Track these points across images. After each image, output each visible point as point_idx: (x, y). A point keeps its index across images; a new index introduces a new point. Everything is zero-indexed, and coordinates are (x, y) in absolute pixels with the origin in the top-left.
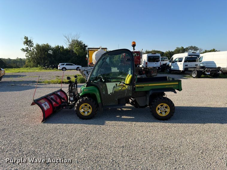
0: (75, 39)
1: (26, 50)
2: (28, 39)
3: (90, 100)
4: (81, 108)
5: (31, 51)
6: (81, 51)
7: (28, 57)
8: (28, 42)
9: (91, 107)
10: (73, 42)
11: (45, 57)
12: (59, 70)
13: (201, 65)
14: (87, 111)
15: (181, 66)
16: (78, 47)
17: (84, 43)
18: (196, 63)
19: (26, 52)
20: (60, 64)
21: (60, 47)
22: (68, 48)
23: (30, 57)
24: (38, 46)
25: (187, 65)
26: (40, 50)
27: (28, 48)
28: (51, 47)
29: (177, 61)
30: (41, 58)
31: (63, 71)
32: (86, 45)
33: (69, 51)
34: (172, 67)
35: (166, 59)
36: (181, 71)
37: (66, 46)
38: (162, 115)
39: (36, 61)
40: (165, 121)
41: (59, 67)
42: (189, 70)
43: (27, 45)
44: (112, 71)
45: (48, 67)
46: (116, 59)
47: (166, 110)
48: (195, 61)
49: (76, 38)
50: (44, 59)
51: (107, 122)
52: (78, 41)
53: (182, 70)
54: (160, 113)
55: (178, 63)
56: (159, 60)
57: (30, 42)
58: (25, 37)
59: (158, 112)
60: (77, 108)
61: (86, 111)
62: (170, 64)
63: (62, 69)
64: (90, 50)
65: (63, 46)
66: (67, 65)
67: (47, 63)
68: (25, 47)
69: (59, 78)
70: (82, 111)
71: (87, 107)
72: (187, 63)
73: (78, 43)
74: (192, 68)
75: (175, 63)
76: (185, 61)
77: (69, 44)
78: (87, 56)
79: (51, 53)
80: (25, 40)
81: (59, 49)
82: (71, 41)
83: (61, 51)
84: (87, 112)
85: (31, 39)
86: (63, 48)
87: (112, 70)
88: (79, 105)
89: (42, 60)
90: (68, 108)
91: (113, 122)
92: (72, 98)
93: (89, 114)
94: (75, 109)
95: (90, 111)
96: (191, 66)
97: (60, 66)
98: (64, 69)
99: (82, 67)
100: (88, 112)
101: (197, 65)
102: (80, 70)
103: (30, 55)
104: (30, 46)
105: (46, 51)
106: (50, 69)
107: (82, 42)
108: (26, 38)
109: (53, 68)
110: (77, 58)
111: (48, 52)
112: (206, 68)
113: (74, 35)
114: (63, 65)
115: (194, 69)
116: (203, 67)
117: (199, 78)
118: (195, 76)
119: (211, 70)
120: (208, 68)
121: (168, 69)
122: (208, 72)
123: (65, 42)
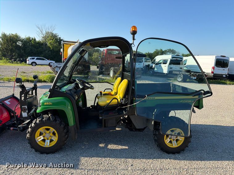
0: (50, 32)
3: (55, 120)
4: (38, 135)
6: (55, 45)
9: (56, 132)
10: (47, 34)
11: (12, 49)
12: (28, 64)
13: (185, 68)
14: (50, 138)
15: (165, 69)
16: (53, 40)
17: (59, 37)
18: (181, 66)
20: (29, 58)
21: (31, 39)
22: (41, 41)
24: (4, 35)
25: (171, 68)
26: (7, 40)
28: (21, 38)
29: (161, 63)
30: (8, 49)
31: (33, 66)
32: (61, 39)
33: (42, 44)
34: (156, 69)
35: (149, 61)
36: (165, 73)
37: (39, 38)
38: (173, 146)
40: (177, 155)
41: (27, 61)
42: (173, 73)
44: (91, 70)
45: (15, 61)
46: (95, 56)
47: (179, 138)
48: (179, 64)
49: (50, 30)
50: (12, 51)
51: (84, 160)
52: (53, 34)
53: (167, 73)
54: (169, 142)
55: (163, 65)
56: (142, 61)
59: (167, 141)
60: (31, 135)
61: (48, 139)
62: (154, 66)
63: (32, 64)
64: (66, 44)
65: (35, 38)
66: (37, 59)
67: (15, 55)
69: (25, 74)
70: (39, 139)
71: (50, 133)
72: (172, 66)
73: (52, 35)
74: (176, 71)
75: (159, 65)
76: (170, 64)
77: (43, 36)
78: (62, 50)
79: (20, 45)
81: (31, 41)
82: (44, 32)
83: (33, 43)
84: (49, 141)
86: (35, 40)
87: (91, 68)
88: (34, 130)
89: (8, 52)
90: (17, 130)
91: (95, 160)
92: (26, 113)
93: (53, 143)
94: (28, 135)
95: (55, 139)
96: (176, 69)
97: (29, 60)
98: (34, 64)
99: (56, 62)
100: (51, 141)
101: (182, 68)
102: (51, 66)
105: (14, 42)
106: (17, 63)
107: (57, 35)
109: (21, 62)
110: (51, 53)
111: (16, 43)
112: (192, 72)
113: (49, 27)
114: (33, 59)
115: (179, 72)
116: (188, 71)
117: (184, 82)
118: (181, 80)
119: (197, 74)
120: (195, 72)
121: (151, 71)
122: (194, 76)
123: (38, 34)
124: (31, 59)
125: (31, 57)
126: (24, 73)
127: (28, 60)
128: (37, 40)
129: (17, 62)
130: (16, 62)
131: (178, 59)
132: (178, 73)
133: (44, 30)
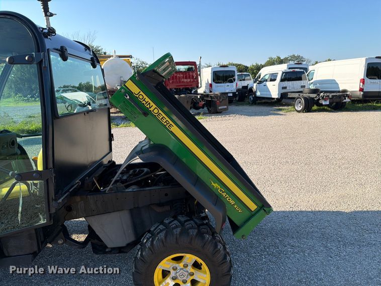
13: (312, 87)
15: (274, 90)
18: (302, 83)
25: (285, 88)
29: (266, 80)
35: (248, 78)
36: (274, 99)
42: (289, 96)
45: (32, 97)
48: (300, 79)
49: (88, 41)
52: (93, 47)
53: (277, 97)
55: (269, 84)
56: (234, 80)
62: (255, 87)
72: (286, 84)
74: (294, 92)
75: (264, 83)
76: (282, 80)
96: (294, 88)
101: (304, 86)
106: (36, 101)
107: (100, 48)
112: (321, 92)
113: (85, 36)
115: (298, 94)
116: (315, 91)
117: (308, 112)
118: (301, 108)
119: (331, 95)
120: (326, 92)
121: (251, 97)
122: (325, 100)
129: (36, 98)
130: (33, 99)
131: (296, 70)
132: (296, 95)
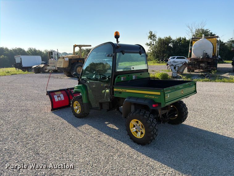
0: (200, 28)
1: (149, 44)
2: (152, 33)
5: (154, 45)
7: (150, 51)
8: (152, 36)
10: (197, 31)
11: (164, 51)
17: (210, 32)
19: (149, 46)
20: (171, 57)
21: (182, 39)
22: (190, 39)
23: (151, 51)
24: (160, 39)
26: (161, 43)
27: (151, 42)
28: (172, 40)
30: (161, 51)
39: (155, 55)
43: (151, 39)
45: (162, 61)
50: (164, 52)
52: (204, 30)
57: (154, 36)
58: (150, 31)
64: (195, 41)
65: (185, 38)
66: (177, 58)
68: (149, 41)
73: (203, 32)
79: (172, 46)
80: (149, 35)
81: (181, 41)
85: (155, 33)
86: (185, 39)
89: (161, 54)
103: (152, 49)
104: (154, 40)
105: (166, 44)
106: (163, 63)
108: (151, 33)
111: (168, 45)
113: (199, 24)
114: (174, 58)
123: (187, 33)
124: (172, 58)
125: (172, 56)
126: (153, 71)
127: (170, 60)
128: (187, 39)
133: (194, 28)
